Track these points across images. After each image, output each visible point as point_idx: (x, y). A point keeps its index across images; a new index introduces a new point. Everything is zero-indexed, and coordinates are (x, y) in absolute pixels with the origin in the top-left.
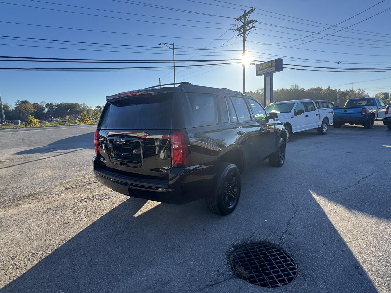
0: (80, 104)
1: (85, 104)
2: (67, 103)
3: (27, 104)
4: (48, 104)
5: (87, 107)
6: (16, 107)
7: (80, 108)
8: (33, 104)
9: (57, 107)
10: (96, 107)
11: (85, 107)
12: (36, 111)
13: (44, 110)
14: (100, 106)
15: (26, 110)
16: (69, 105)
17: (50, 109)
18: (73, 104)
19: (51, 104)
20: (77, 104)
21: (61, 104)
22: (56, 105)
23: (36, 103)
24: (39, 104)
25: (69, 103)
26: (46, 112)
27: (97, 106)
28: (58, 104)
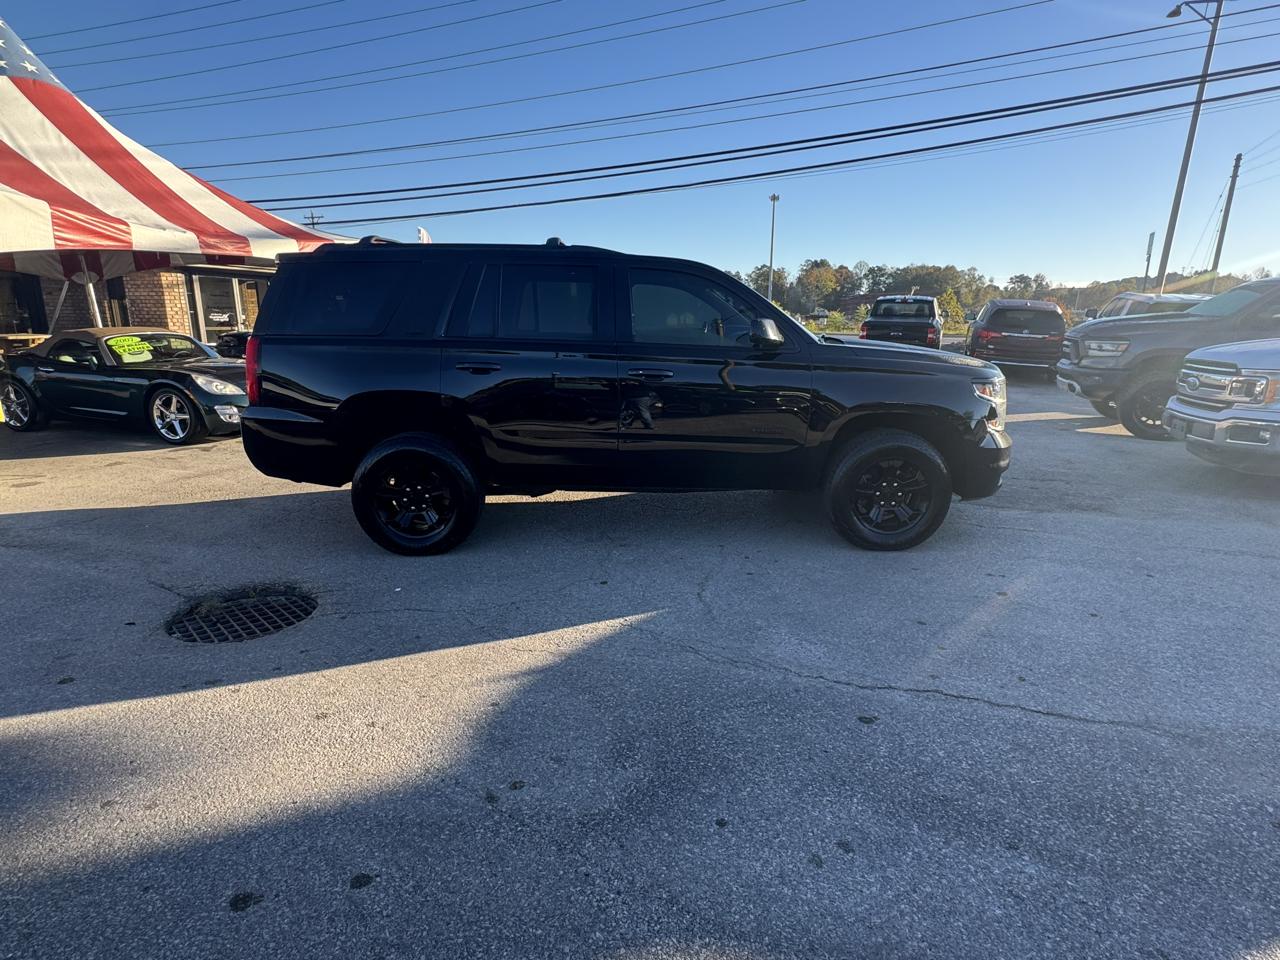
0: (959, 270)
1: (975, 269)
2: (923, 267)
3: (822, 270)
4: (871, 271)
5: (981, 278)
6: (799, 278)
7: (957, 283)
8: (836, 270)
9: (893, 278)
10: (1011, 279)
11: (974, 278)
12: (839, 288)
13: (860, 285)
14: (1027, 277)
15: (817, 287)
16: (927, 274)
17: (876, 283)
18: (940, 268)
19: (880, 269)
20: (953, 267)
21: (906, 270)
22: (893, 271)
23: (845, 265)
24: (850, 269)
25: (931, 265)
26: (862, 293)
27: (1017, 277)
28: (898, 269)
